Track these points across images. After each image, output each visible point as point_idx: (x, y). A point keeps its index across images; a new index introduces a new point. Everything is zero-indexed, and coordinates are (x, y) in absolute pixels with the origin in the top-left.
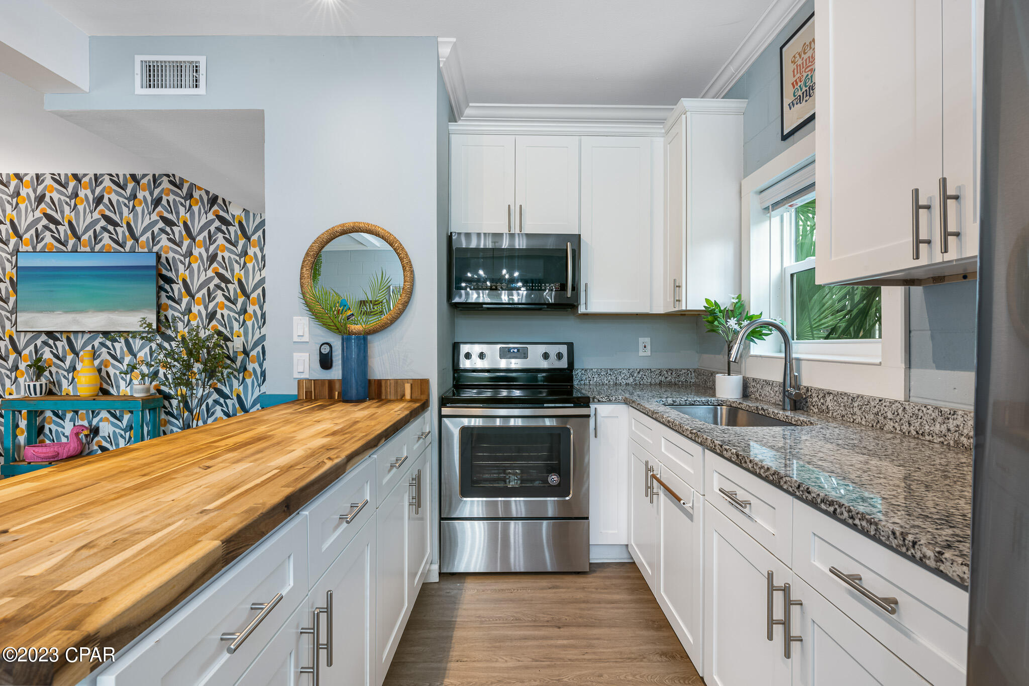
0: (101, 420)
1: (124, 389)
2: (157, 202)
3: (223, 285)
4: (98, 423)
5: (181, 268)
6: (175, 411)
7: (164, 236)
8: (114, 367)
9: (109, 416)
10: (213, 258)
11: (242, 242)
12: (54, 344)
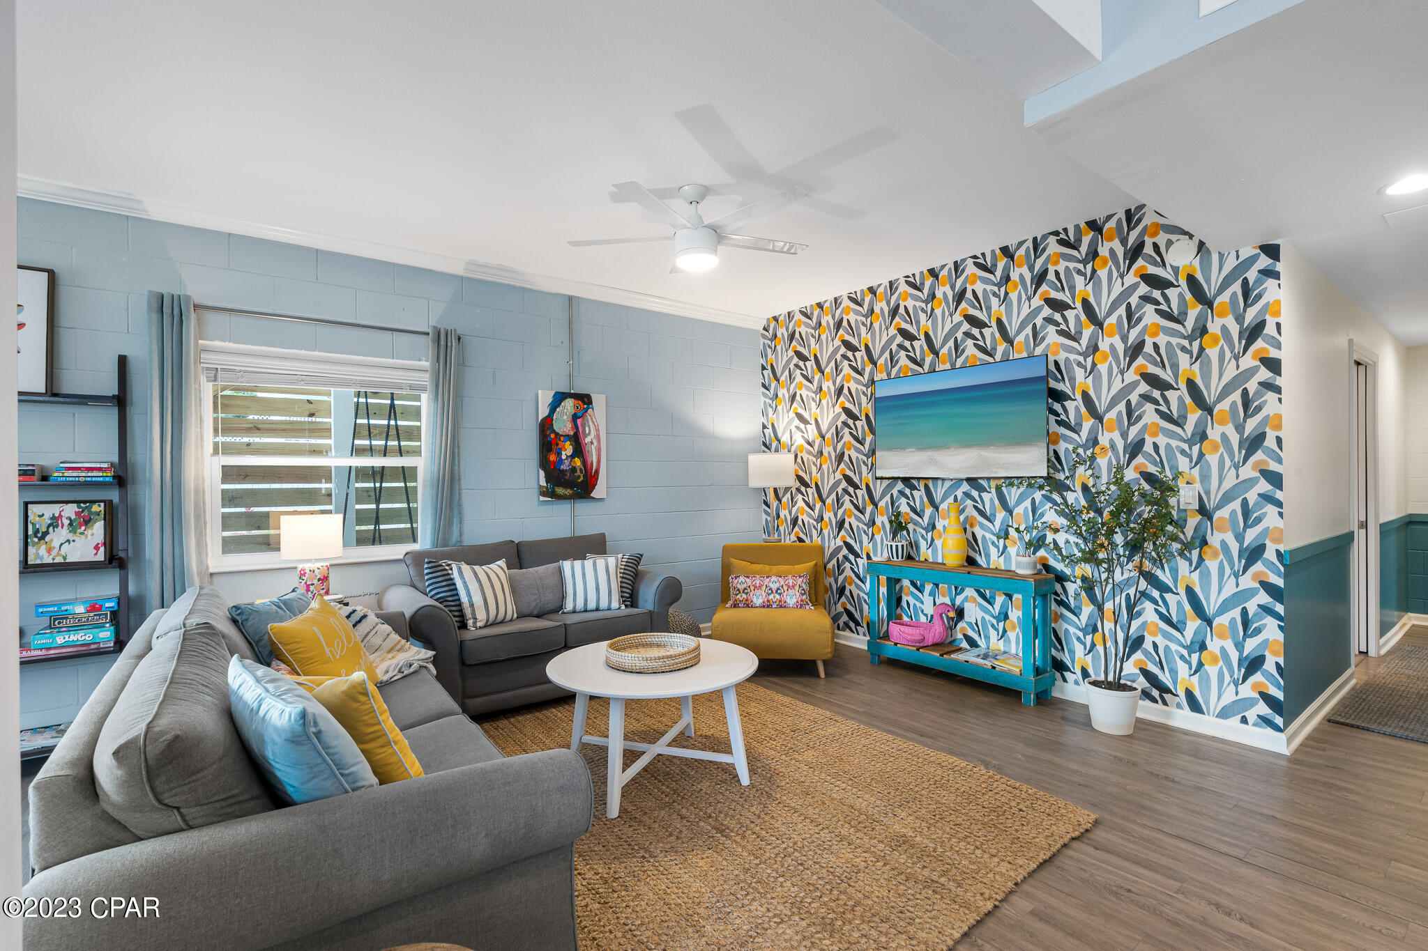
0: (967, 599)
1: (996, 561)
2: (1040, 279)
4: (963, 602)
5: (1079, 374)
6: (1072, 600)
7: (1051, 329)
8: (982, 526)
10: (1135, 350)
11: (1195, 312)
12: (911, 494)
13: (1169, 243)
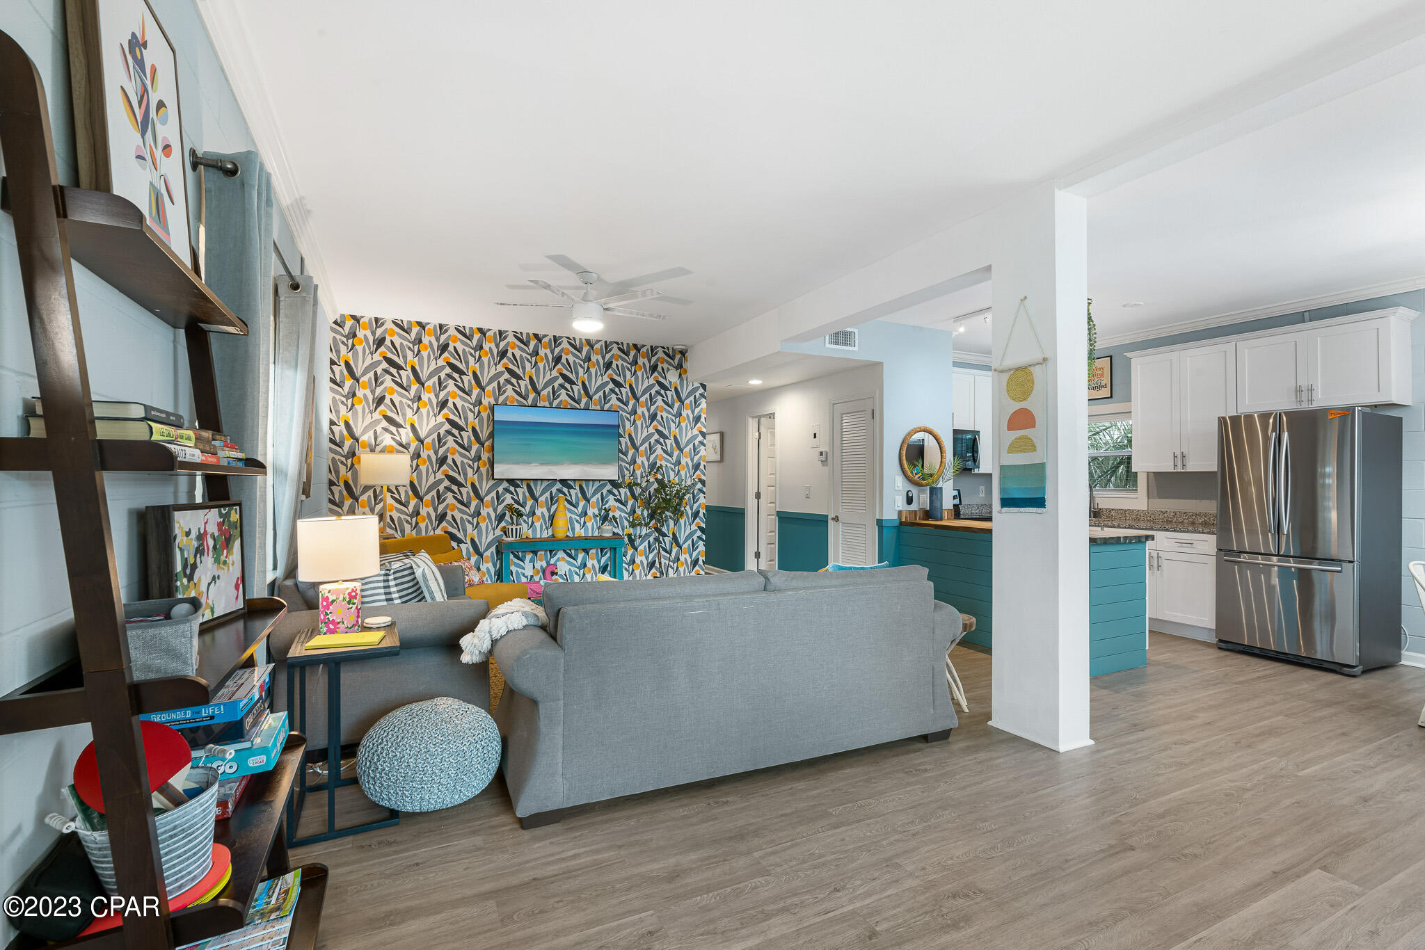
0: (558, 560)
1: (579, 532)
2: (608, 365)
3: (662, 440)
4: (556, 562)
5: (628, 424)
7: (613, 396)
8: (570, 511)
9: (565, 556)
10: (653, 417)
11: (677, 405)
12: (516, 491)
13: (668, 370)
